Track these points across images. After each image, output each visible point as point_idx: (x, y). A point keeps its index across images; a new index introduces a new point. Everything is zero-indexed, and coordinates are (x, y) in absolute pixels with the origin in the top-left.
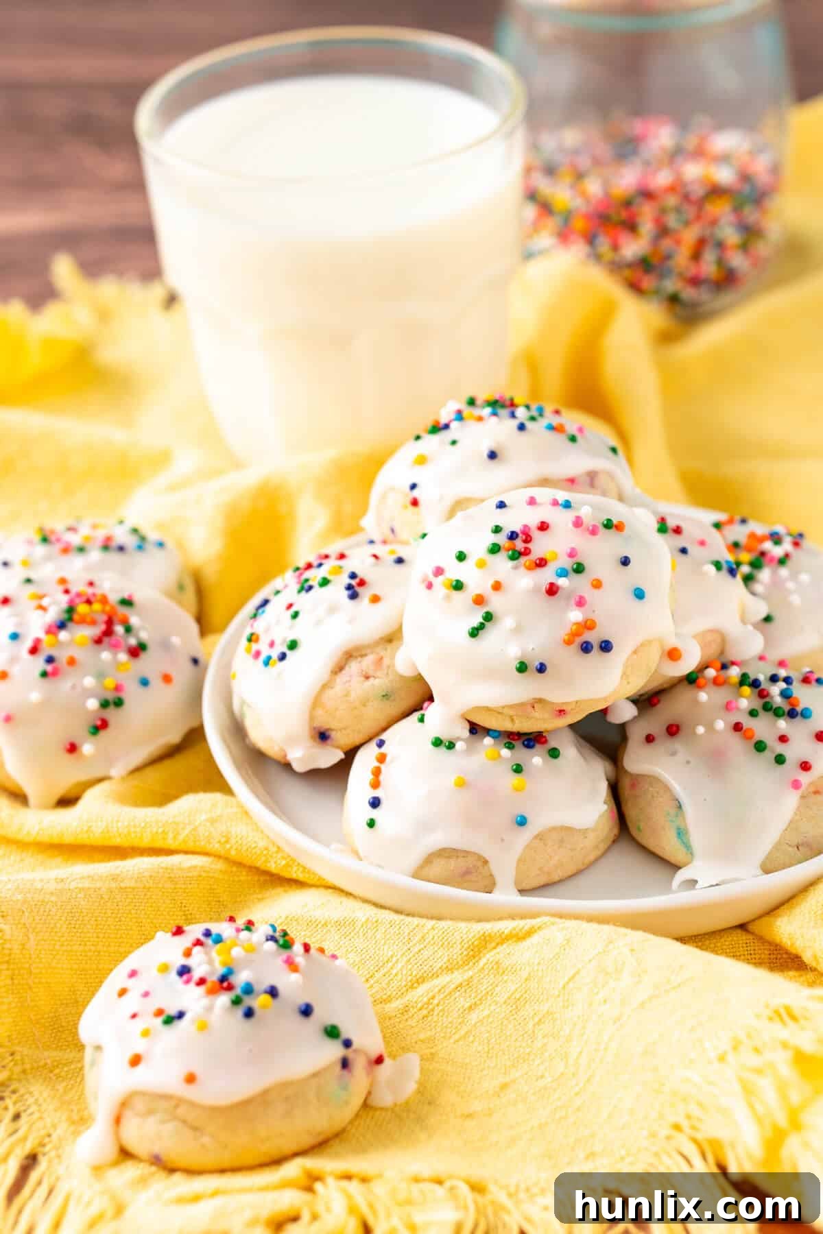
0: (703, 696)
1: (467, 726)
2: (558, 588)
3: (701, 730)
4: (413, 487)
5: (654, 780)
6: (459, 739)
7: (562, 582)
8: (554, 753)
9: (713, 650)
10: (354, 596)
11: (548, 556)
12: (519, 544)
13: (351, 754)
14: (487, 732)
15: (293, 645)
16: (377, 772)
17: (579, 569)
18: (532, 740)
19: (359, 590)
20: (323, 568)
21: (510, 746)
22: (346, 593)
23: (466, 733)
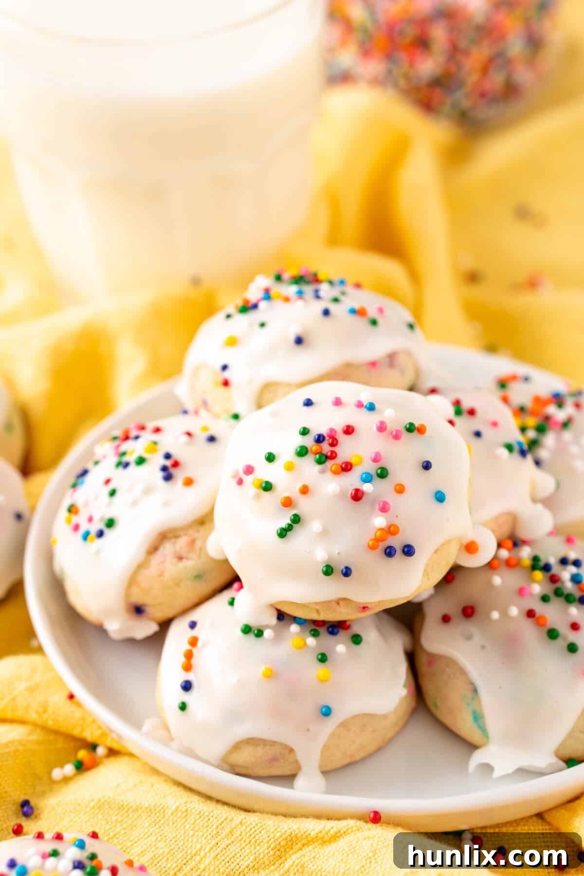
0: (497, 580)
1: (275, 614)
2: (363, 493)
3: (495, 615)
4: (225, 368)
5: (450, 662)
6: (267, 627)
7: (367, 487)
8: (357, 639)
9: (505, 530)
10: (168, 477)
11: (353, 461)
12: (326, 448)
13: (165, 625)
14: (295, 619)
15: (110, 523)
16: (189, 655)
17: (383, 474)
18: (336, 628)
19: (173, 471)
20: (140, 440)
21: (315, 634)
22: (161, 474)
23: (274, 621)
